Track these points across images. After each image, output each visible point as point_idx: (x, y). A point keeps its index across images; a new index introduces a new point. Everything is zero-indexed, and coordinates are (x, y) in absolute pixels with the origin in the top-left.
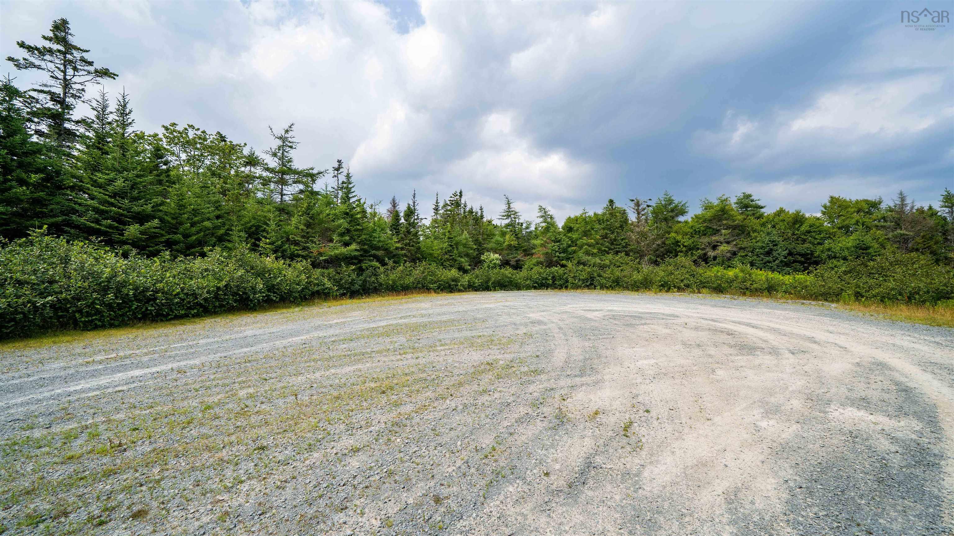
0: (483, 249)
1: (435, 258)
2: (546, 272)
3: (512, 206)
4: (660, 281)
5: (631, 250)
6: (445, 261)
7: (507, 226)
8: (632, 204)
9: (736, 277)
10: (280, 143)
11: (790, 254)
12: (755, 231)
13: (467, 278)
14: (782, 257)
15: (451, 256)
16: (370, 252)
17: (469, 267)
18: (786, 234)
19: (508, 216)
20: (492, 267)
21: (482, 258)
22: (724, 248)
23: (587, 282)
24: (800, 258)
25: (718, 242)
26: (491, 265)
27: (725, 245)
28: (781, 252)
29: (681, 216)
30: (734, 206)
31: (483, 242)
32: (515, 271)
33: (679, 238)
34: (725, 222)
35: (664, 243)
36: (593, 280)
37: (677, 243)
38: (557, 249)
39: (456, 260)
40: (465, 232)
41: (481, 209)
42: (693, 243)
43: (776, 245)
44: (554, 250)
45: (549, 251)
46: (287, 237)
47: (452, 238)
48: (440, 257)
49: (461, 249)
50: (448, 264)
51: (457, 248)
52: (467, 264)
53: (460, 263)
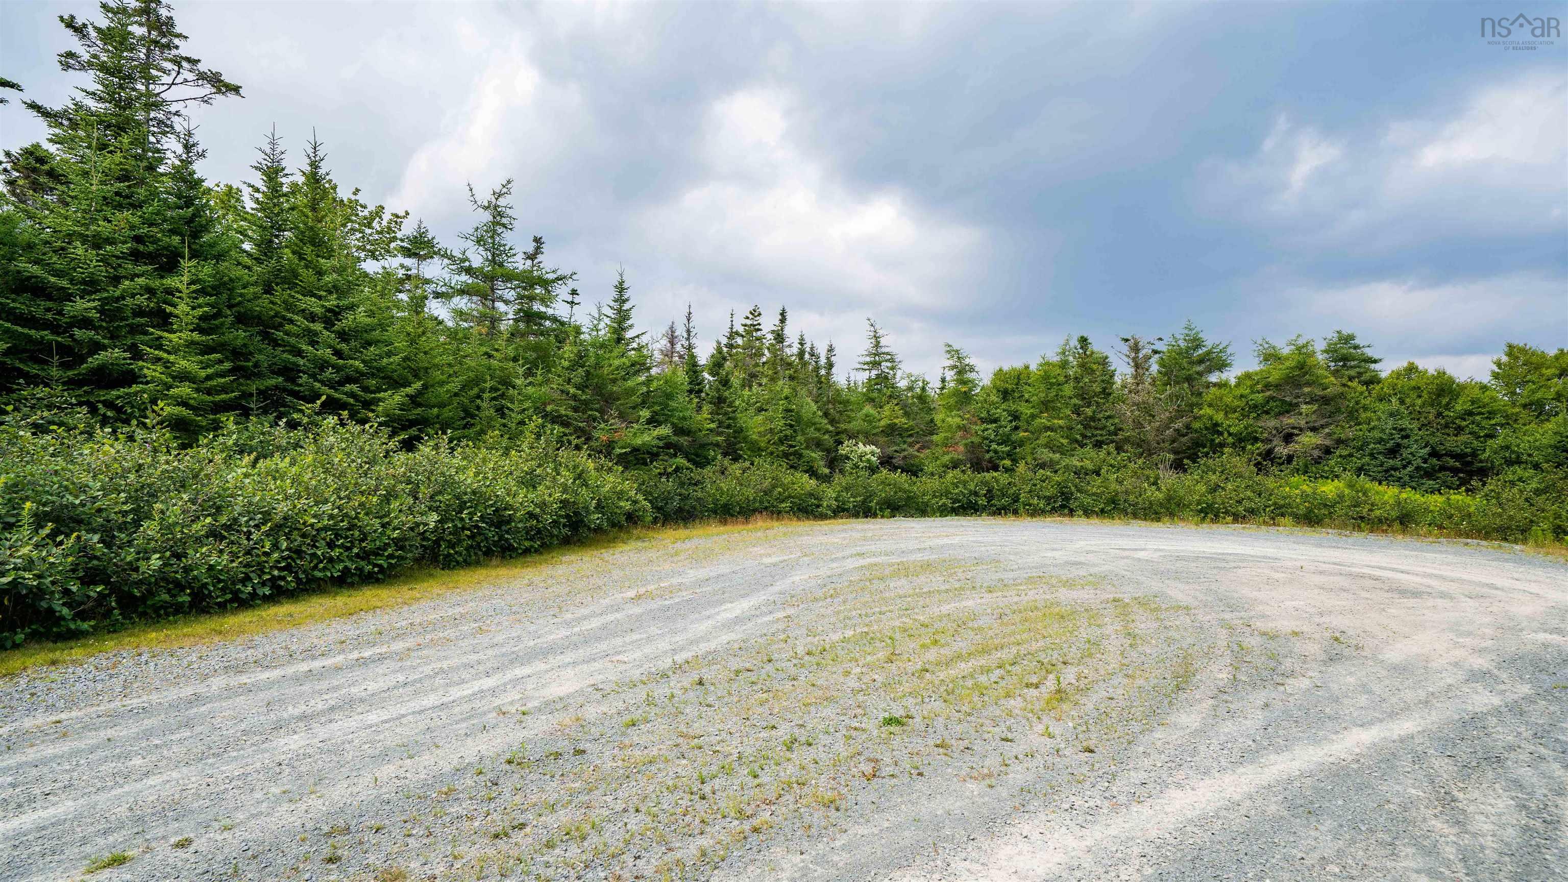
0: (841, 432)
1: (761, 449)
2: (974, 480)
3: (883, 342)
4: (1199, 503)
5: (1127, 440)
7: (872, 384)
8: (1125, 348)
9: (1341, 497)
10: (487, 217)
11: (1434, 454)
12: (1365, 408)
13: (830, 491)
14: (1419, 460)
15: (792, 446)
18: (1425, 415)
19: (876, 364)
21: (842, 451)
22: (1308, 440)
24: (1451, 462)
25: (1293, 428)
26: (862, 465)
27: (1309, 434)
28: (1416, 451)
29: (1217, 373)
30: (1321, 357)
32: (911, 479)
33: (1219, 417)
34: (1306, 390)
35: (1188, 427)
36: (1067, 499)
37: (1215, 428)
38: (992, 437)
39: (800, 456)
41: (831, 349)
42: (1246, 428)
43: (1407, 437)
44: (987, 439)
45: (976, 440)
46: (537, 408)
47: (793, 411)
48: (770, 449)
49: (812, 434)
50: (787, 464)
51: (803, 432)
52: (822, 463)
53: (809, 462)
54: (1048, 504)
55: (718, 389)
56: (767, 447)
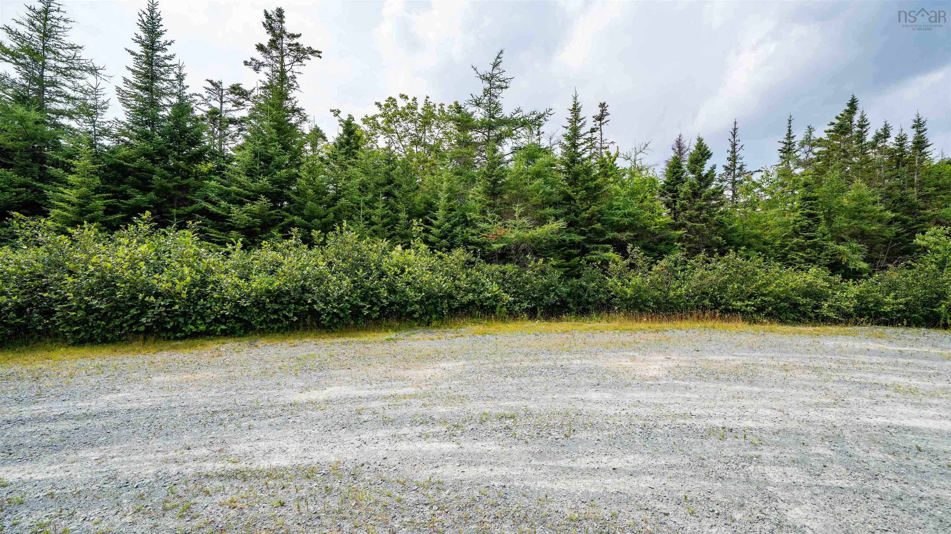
1: (765, 243)
6: (792, 249)
15: (810, 238)
16: (606, 234)
31: (922, 205)
40: (858, 181)
46: (464, 216)
47: (816, 198)
48: (778, 242)
49: (841, 221)
50: (802, 257)
51: (829, 221)
52: (856, 256)
53: (835, 255)
55: (692, 185)
56: (774, 240)
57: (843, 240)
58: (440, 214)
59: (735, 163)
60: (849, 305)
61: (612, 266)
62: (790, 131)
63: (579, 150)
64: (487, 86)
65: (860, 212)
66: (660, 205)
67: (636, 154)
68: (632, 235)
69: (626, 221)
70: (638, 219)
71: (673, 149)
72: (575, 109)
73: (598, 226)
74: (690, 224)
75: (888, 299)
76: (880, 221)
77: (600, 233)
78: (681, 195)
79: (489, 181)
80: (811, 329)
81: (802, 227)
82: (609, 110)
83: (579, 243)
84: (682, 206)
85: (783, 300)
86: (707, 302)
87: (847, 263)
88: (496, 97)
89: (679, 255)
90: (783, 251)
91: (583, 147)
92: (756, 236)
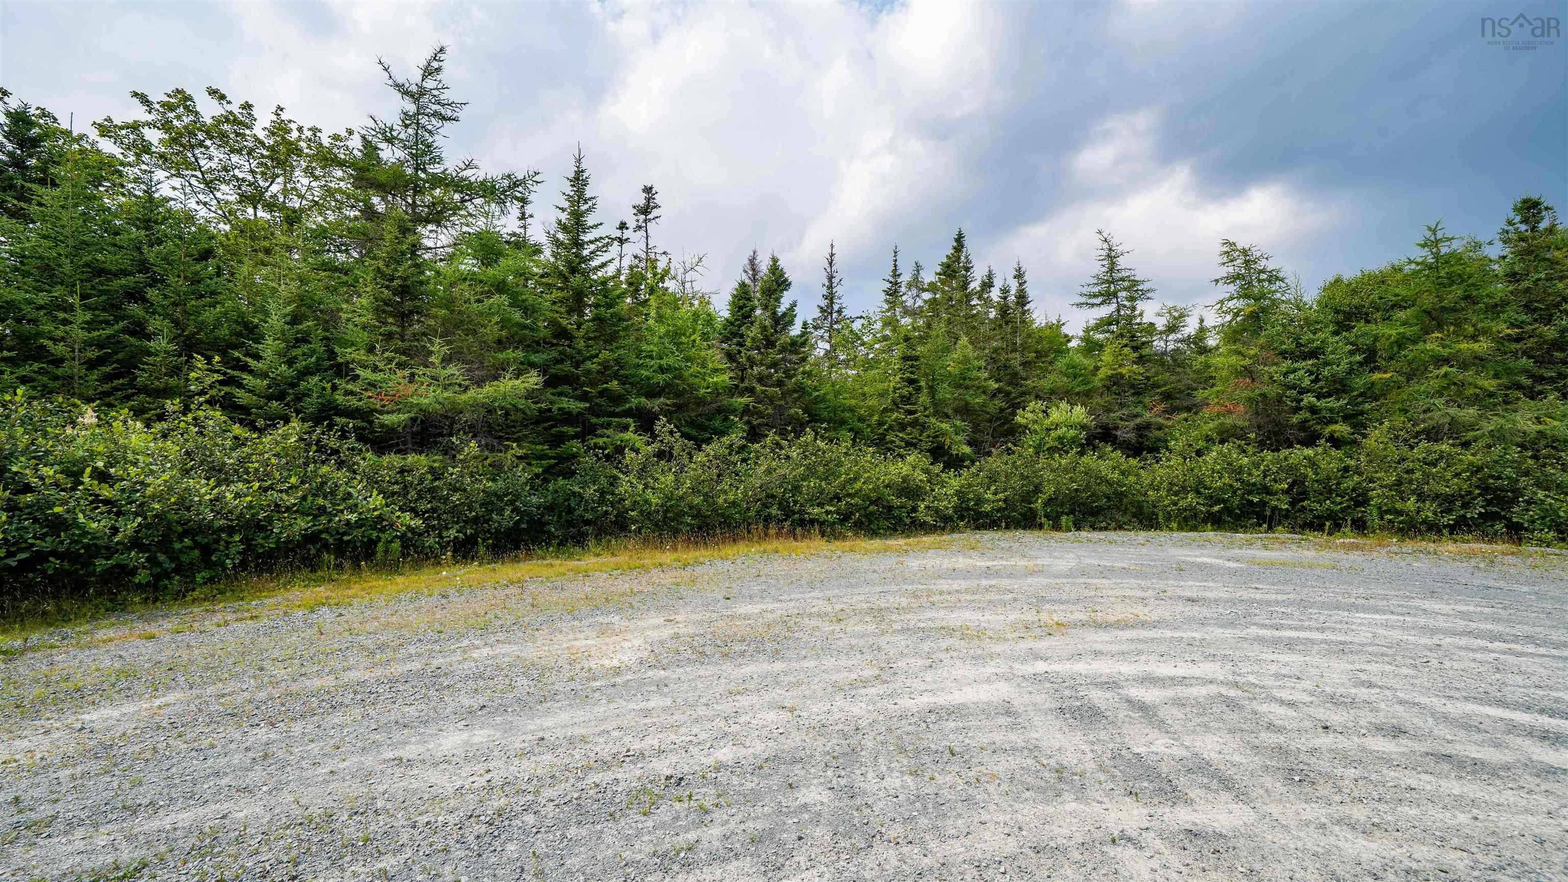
0: (1023, 394)
1: (860, 419)
2: (1261, 464)
3: (1122, 262)
6: (891, 427)
7: (1104, 324)
13: (954, 482)
15: (911, 412)
16: (626, 401)
17: (967, 450)
19: (1108, 296)
20: (1052, 450)
21: (1018, 419)
23: (1465, 506)
26: (1050, 440)
31: (1024, 374)
32: (1133, 462)
38: (1307, 382)
39: (924, 427)
40: (964, 340)
41: (1019, 275)
44: (1294, 387)
45: (1273, 391)
46: (332, 354)
47: (917, 358)
48: (876, 418)
49: (945, 392)
50: (902, 439)
51: (932, 390)
52: (959, 438)
53: (937, 436)
54: (1449, 511)
55: (764, 328)
56: (871, 415)
57: (947, 416)
58: (270, 347)
59: (832, 303)
60: (947, 505)
61: (629, 455)
62: (895, 266)
63: (585, 253)
64: (412, 108)
65: (965, 379)
66: (715, 357)
67: (686, 272)
68: (668, 402)
69: (661, 378)
70: (680, 377)
71: (745, 272)
72: (578, 179)
73: (614, 384)
74: (759, 388)
75: (989, 496)
76: (984, 392)
77: (618, 399)
78: (748, 343)
79: (387, 287)
80: (902, 541)
81: (902, 397)
82: (658, 199)
83: (579, 414)
84: (749, 359)
85: (872, 503)
86: (774, 511)
87: (950, 448)
88: (430, 132)
89: (736, 437)
90: (881, 431)
91: (592, 247)
92: (852, 410)
